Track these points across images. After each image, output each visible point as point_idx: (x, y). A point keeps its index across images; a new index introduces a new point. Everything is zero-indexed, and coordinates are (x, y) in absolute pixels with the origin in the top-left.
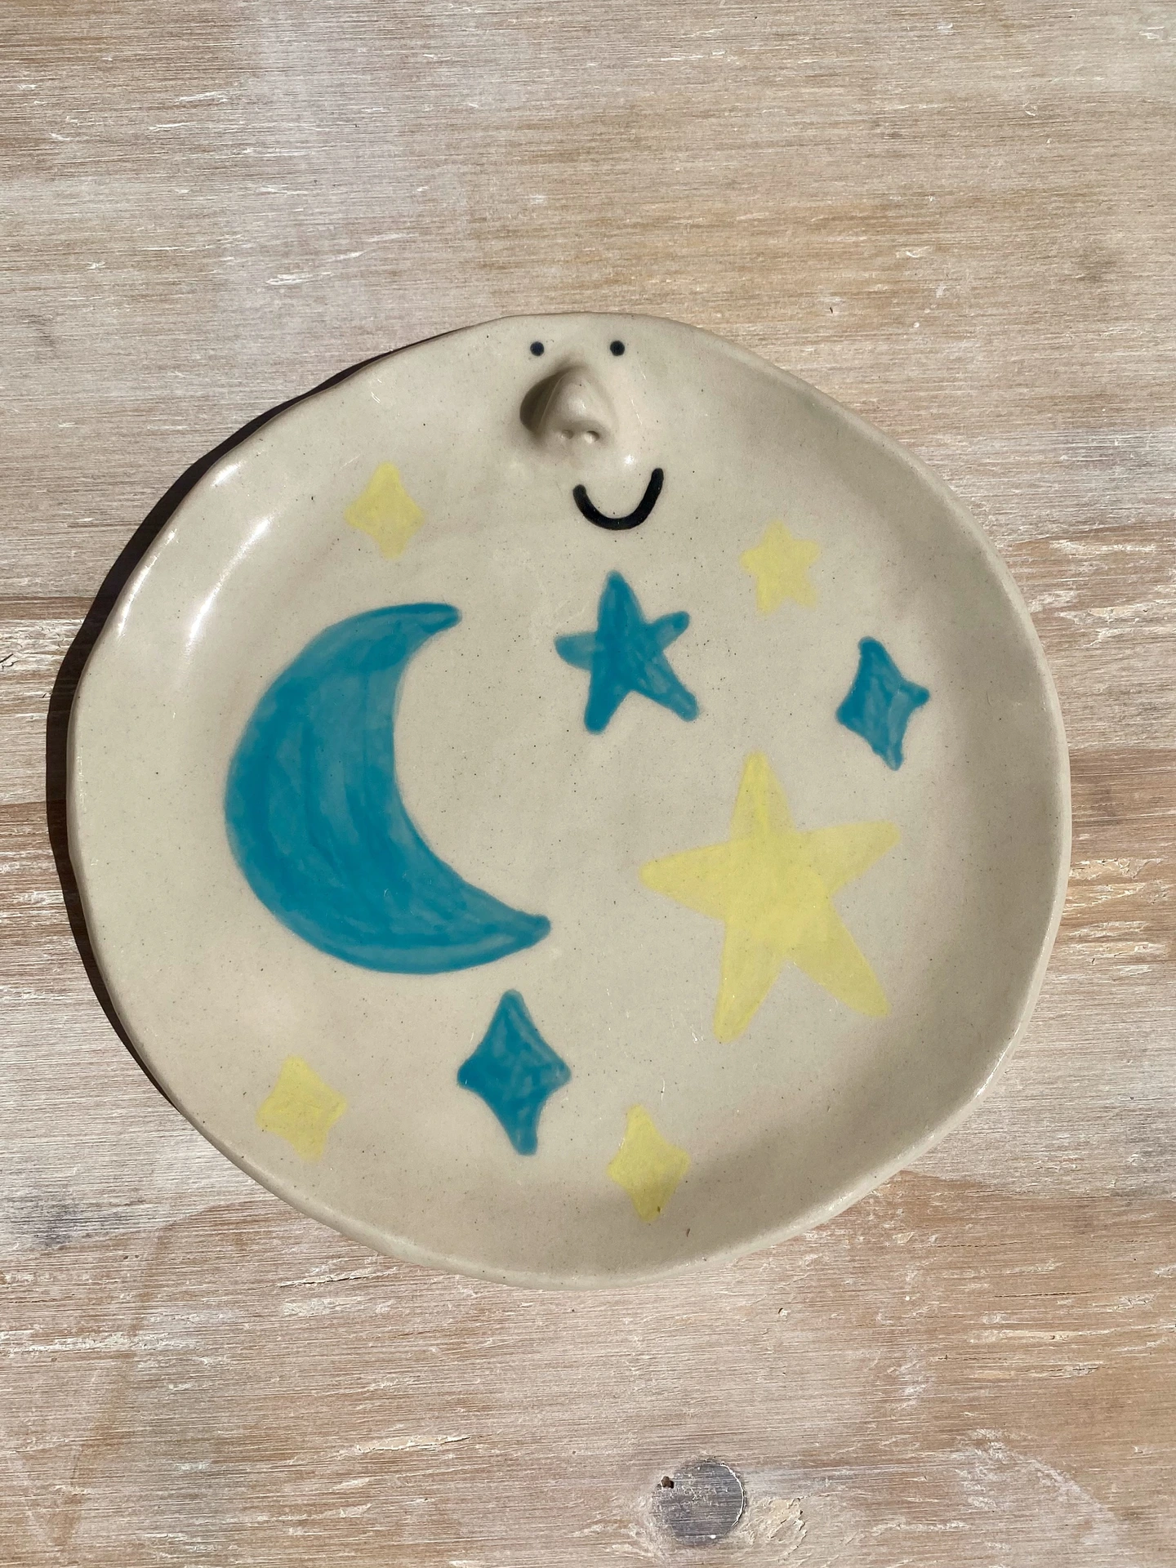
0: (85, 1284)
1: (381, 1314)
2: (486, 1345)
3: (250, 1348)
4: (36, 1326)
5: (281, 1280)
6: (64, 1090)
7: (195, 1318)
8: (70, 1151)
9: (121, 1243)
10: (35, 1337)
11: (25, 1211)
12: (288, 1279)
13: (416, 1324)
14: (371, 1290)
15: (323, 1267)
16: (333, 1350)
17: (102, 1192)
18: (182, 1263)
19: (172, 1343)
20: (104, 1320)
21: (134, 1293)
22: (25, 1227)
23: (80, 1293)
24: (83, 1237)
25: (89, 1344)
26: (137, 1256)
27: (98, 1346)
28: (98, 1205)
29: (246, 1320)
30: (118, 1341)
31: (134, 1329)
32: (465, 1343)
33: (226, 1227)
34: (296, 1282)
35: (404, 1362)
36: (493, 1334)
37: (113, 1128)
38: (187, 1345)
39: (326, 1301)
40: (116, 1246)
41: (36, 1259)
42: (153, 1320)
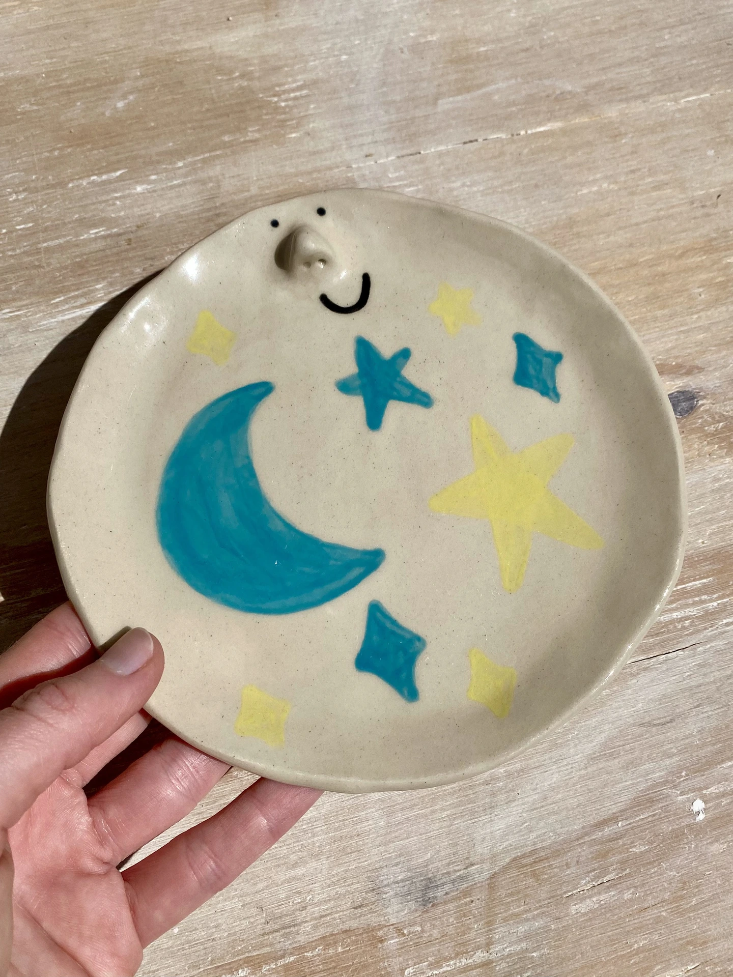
0: (452, 925)
1: (628, 899)
2: (693, 903)
3: (559, 940)
4: (430, 959)
5: (565, 893)
6: (412, 807)
7: (521, 929)
8: (424, 844)
9: (466, 893)
10: (431, 966)
11: (406, 888)
12: (569, 891)
13: (650, 901)
14: (619, 886)
15: (587, 879)
16: (607, 929)
17: (449, 864)
18: (505, 897)
19: (512, 948)
20: (469, 945)
21: (483, 922)
22: (409, 897)
23: (451, 930)
24: (444, 895)
25: (464, 961)
26: (478, 899)
27: (469, 962)
28: (448, 873)
29: (551, 923)
30: (480, 956)
31: (489, 944)
32: (681, 905)
33: (525, 868)
34: (574, 892)
35: (650, 926)
36: (695, 896)
37: (445, 824)
38: (522, 948)
39: (594, 899)
40: (465, 896)
41: (420, 916)
42: (497, 937)
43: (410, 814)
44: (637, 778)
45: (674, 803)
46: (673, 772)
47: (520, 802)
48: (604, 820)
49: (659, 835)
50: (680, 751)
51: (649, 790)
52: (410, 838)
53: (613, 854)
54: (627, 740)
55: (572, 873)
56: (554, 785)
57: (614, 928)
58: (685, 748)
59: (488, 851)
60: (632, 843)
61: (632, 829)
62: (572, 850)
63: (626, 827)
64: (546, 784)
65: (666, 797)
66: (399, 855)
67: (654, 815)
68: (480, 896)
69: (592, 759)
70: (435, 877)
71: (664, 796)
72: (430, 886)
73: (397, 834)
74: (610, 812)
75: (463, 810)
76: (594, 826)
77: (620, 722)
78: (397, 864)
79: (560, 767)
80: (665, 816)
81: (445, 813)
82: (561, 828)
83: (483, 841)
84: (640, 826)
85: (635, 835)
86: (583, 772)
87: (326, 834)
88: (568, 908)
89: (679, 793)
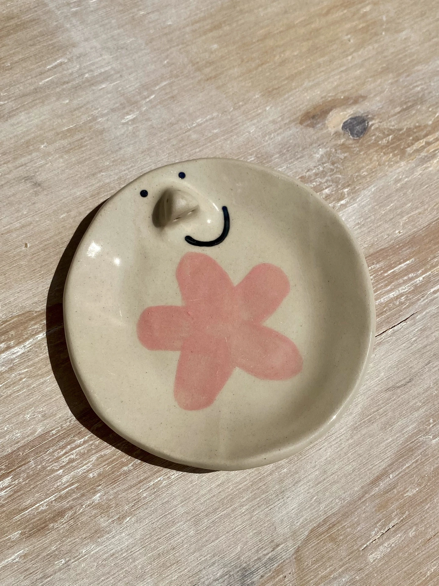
43: (214, 517)
44: (395, 435)
45: (429, 447)
46: (422, 421)
47: (305, 480)
48: (378, 476)
49: (425, 475)
50: (424, 403)
51: (407, 442)
52: (219, 538)
53: (392, 503)
54: (378, 405)
55: (363, 528)
56: (329, 459)
57: (408, 564)
58: (427, 400)
59: (289, 530)
60: (405, 489)
61: (402, 477)
62: (358, 509)
63: (397, 478)
64: (322, 460)
65: (423, 443)
66: (213, 555)
67: (417, 461)
68: (290, 571)
69: (355, 428)
70: (248, 565)
71: (421, 443)
72: (246, 574)
73: (207, 538)
74: (381, 469)
75: (259, 501)
76: (369, 484)
77: (370, 392)
78: (214, 563)
79: (330, 442)
80: (426, 460)
81: (244, 508)
82: (344, 493)
83: (282, 523)
84: (406, 474)
85: (405, 482)
86: (351, 441)
87: (145, 555)
88: (367, 558)
89: (431, 437)
